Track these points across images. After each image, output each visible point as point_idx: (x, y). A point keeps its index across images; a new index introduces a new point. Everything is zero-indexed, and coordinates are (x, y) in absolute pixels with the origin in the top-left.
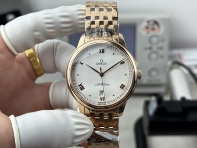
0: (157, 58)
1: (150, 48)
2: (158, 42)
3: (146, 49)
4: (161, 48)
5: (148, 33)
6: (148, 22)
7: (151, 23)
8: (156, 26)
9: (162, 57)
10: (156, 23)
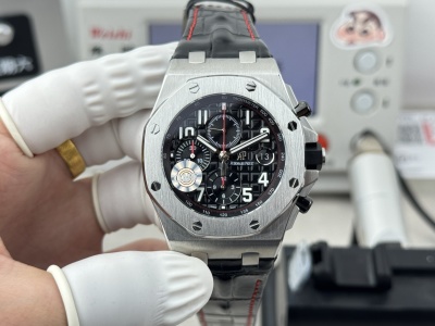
0: (374, 105)
1: (357, 82)
2: (377, 66)
3: (346, 83)
4: (384, 82)
5: (351, 43)
6: (353, 14)
7: (362, 17)
8: (372, 26)
9: (385, 104)
10: (372, 17)
